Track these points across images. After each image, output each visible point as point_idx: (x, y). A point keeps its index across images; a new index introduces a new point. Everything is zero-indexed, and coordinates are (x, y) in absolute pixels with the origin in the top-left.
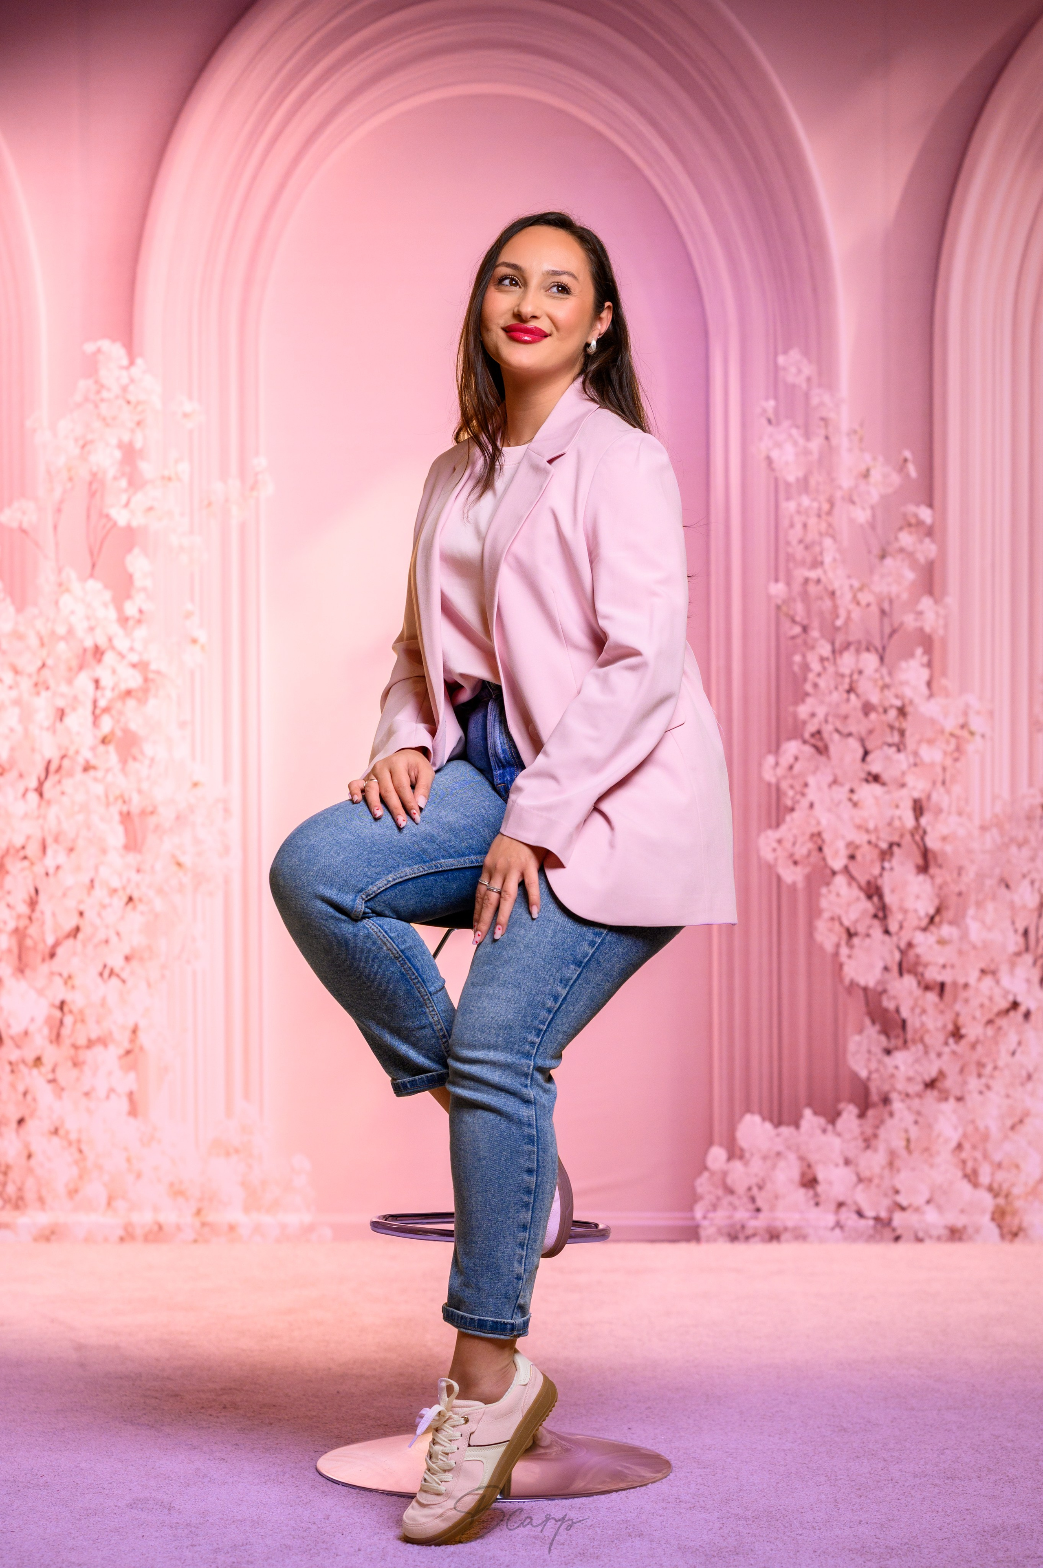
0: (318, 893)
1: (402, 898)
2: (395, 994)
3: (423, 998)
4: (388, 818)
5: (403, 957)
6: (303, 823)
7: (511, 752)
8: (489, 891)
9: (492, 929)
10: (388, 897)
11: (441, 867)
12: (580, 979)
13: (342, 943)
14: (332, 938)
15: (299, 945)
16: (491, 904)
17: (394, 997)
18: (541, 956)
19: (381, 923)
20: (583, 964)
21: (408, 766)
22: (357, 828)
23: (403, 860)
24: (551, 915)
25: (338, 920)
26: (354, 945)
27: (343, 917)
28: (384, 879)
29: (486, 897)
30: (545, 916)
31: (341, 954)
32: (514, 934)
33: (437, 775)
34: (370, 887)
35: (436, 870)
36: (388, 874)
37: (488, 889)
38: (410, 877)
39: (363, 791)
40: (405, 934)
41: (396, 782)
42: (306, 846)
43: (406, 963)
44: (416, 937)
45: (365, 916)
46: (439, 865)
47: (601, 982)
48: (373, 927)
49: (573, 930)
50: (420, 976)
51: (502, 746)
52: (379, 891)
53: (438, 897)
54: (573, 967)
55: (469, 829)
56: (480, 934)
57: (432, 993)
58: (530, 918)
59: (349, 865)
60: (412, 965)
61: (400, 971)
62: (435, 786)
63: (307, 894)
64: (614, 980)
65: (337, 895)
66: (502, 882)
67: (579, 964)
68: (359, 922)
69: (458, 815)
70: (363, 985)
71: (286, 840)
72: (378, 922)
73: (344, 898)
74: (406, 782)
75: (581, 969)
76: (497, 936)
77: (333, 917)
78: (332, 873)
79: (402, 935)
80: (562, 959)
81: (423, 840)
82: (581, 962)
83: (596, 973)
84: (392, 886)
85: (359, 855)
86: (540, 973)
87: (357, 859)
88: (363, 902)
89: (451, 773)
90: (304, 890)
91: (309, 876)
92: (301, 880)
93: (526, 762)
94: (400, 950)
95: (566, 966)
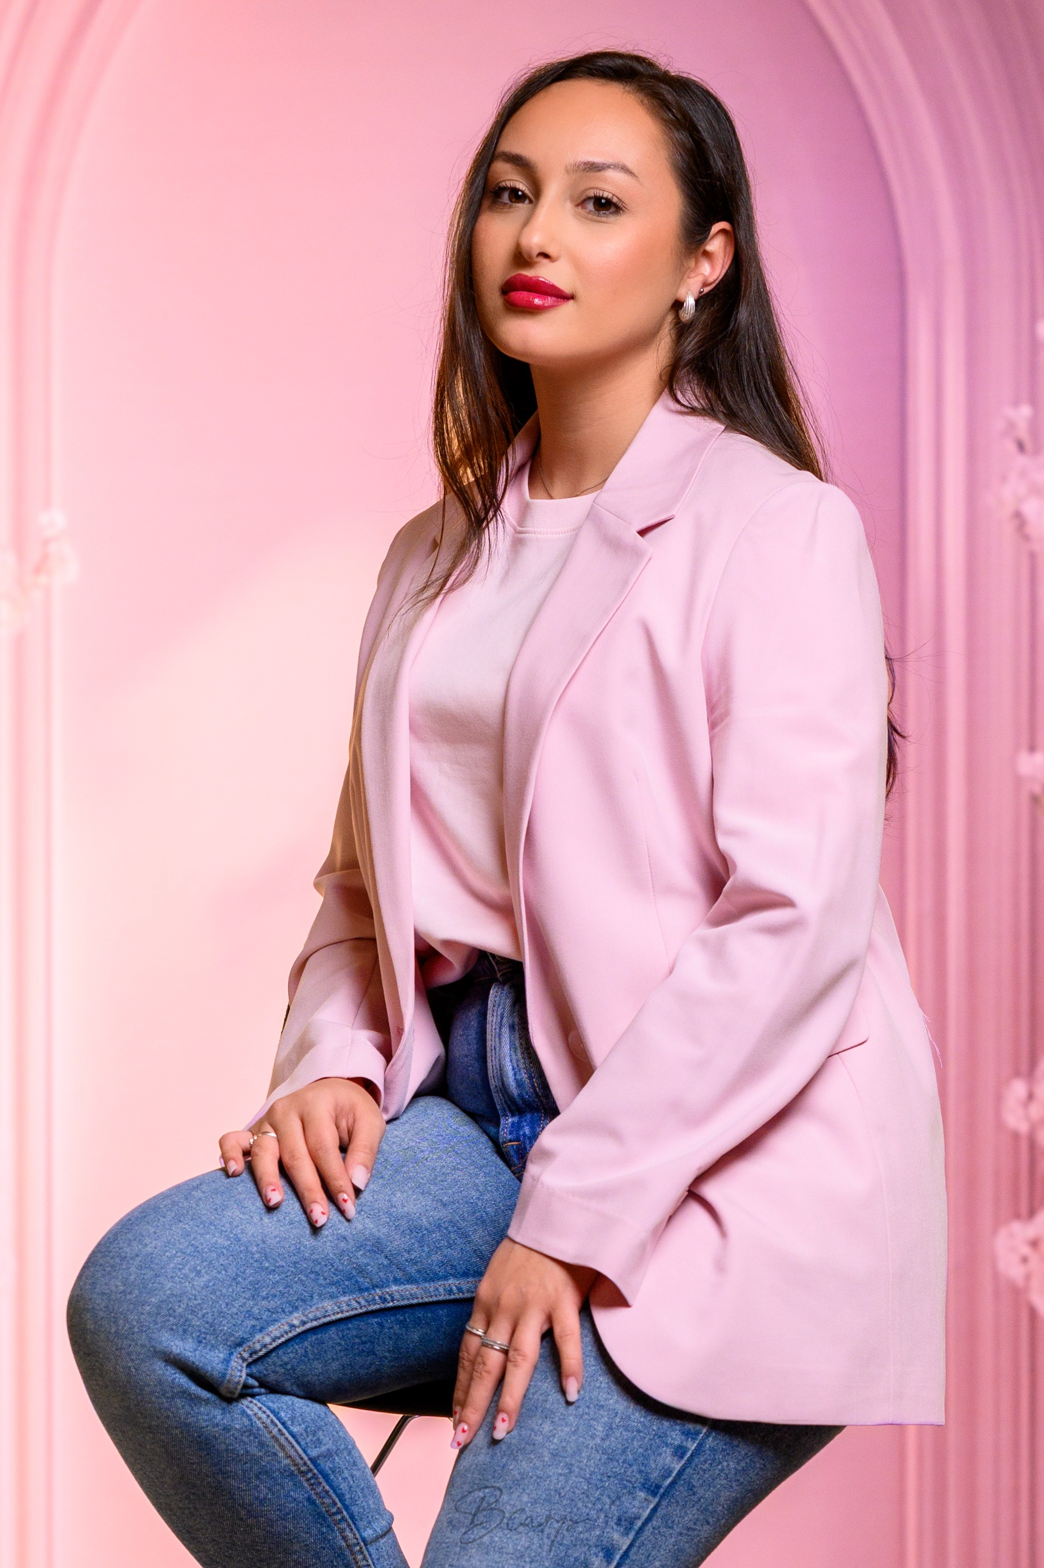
0: (159, 1347)
1: (318, 1359)
2: (298, 1542)
3: (351, 1551)
4: (292, 1207)
5: (315, 1471)
6: (133, 1212)
7: (533, 1085)
8: (484, 1349)
9: (489, 1419)
10: (292, 1355)
11: (392, 1301)
12: (655, 1518)
13: (201, 1442)
14: (181, 1433)
15: (119, 1444)
16: (488, 1372)
17: (296, 1547)
18: (582, 1473)
19: (274, 1406)
20: (662, 1491)
21: (336, 1109)
22: (235, 1223)
23: (321, 1285)
24: (603, 1396)
25: (194, 1400)
26: (223, 1447)
27: (205, 1394)
28: (283, 1321)
29: (479, 1359)
30: (590, 1398)
31: (198, 1463)
32: (533, 1430)
33: (389, 1127)
34: (258, 1337)
35: (383, 1306)
36: (291, 1313)
37: (485, 1345)
38: (333, 1318)
39: (247, 1153)
40: (319, 1428)
41: (312, 1140)
42: (137, 1255)
43: (320, 1483)
44: (340, 1434)
45: (246, 1392)
46: (387, 1296)
47: (695, 1524)
48: (260, 1414)
49: (644, 1425)
50: (346, 1508)
51: (515, 1074)
52: (275, 1344)
53: (386, 1358)
54: (642, 1495)
55: (446, 1228)
56: (466, 1428)
57: (369, 1540)
58: (562, 1400)
59: (218, 1293)
60: (331, 1486)
61: (309, 1499)
62: (385, 1147)
63: (138, 1349)
64: (718, 1520)
65: (195, 1350)
66: (510, 1331)
67: (653, 1490)
68: (235, 1404)
69: (428, 1201)
70: (239, 1522)
71: (99, 1244)
72: (270, 1404)
73: (208, 1356)
74: (330, 1139)
75: (657, 1500)
76: (499, 1434)
77: (184, 1394)
78: (186, 1309)
79: (314, 1430)
80: (622, 1480)
81: (359, 1248)
82: (658, 1487)
83: (684, 1506)
84: (299, 1334)
85: (237, 1275)
86: (580, 1505)
87: (234, 1284)
88: (245, 1365)
89: (414, 1120)
90: (133, 1340)
91: (142, 1314)
92: (126, 1320)
93: (560, 1102)
94: (310, 1459)
95: (630, 1493)
